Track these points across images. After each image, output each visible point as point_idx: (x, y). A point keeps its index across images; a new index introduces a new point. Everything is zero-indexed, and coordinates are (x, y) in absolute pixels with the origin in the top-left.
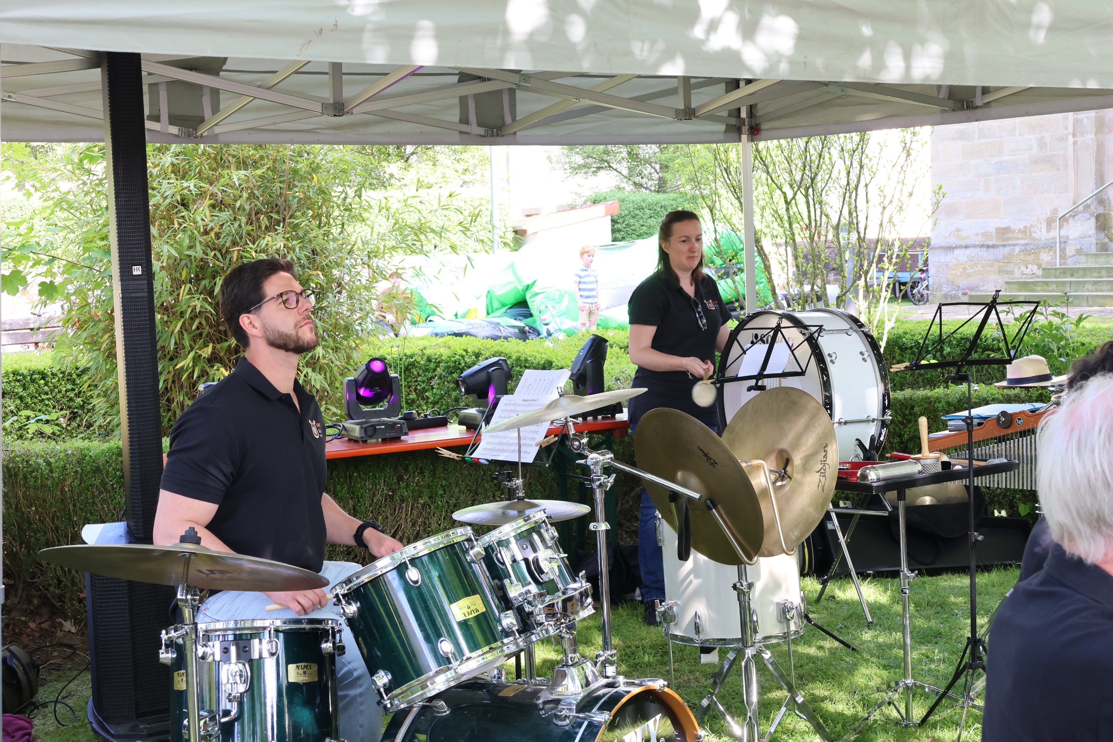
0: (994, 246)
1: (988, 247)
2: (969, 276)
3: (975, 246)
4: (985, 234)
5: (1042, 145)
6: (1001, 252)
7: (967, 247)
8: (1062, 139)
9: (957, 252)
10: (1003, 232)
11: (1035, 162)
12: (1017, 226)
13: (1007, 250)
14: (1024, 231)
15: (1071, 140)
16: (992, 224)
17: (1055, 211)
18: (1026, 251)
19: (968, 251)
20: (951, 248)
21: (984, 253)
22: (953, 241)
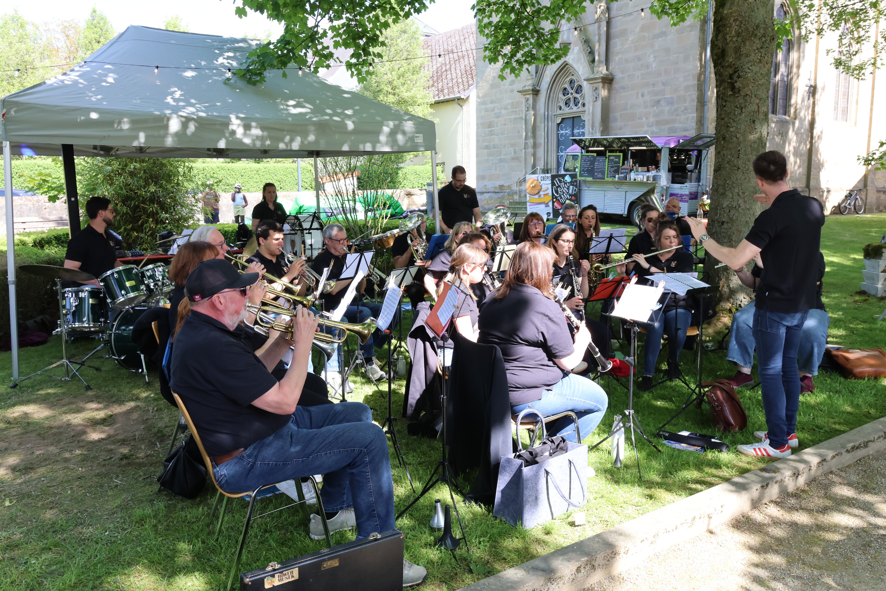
0: (498, 192)
1: (496, 193)
2: (489, 204)
3: (491, 192)
4: (495, 188)
5: (515, 152)
6: (500, 195)
7: (488, 192)
8: (522, 150)
9: (485, 194)
10: (501, 187)
11: (513, 159)
12: (506, 184)
13: (502, 194)
14: (509, 187)
15: (524, 151)
16: (498, 183)
17: (519, 179)
18: (509, 194)
19: (489, 194)
20: (482, 193)
21: (495, 196)
22: (483, 190)
